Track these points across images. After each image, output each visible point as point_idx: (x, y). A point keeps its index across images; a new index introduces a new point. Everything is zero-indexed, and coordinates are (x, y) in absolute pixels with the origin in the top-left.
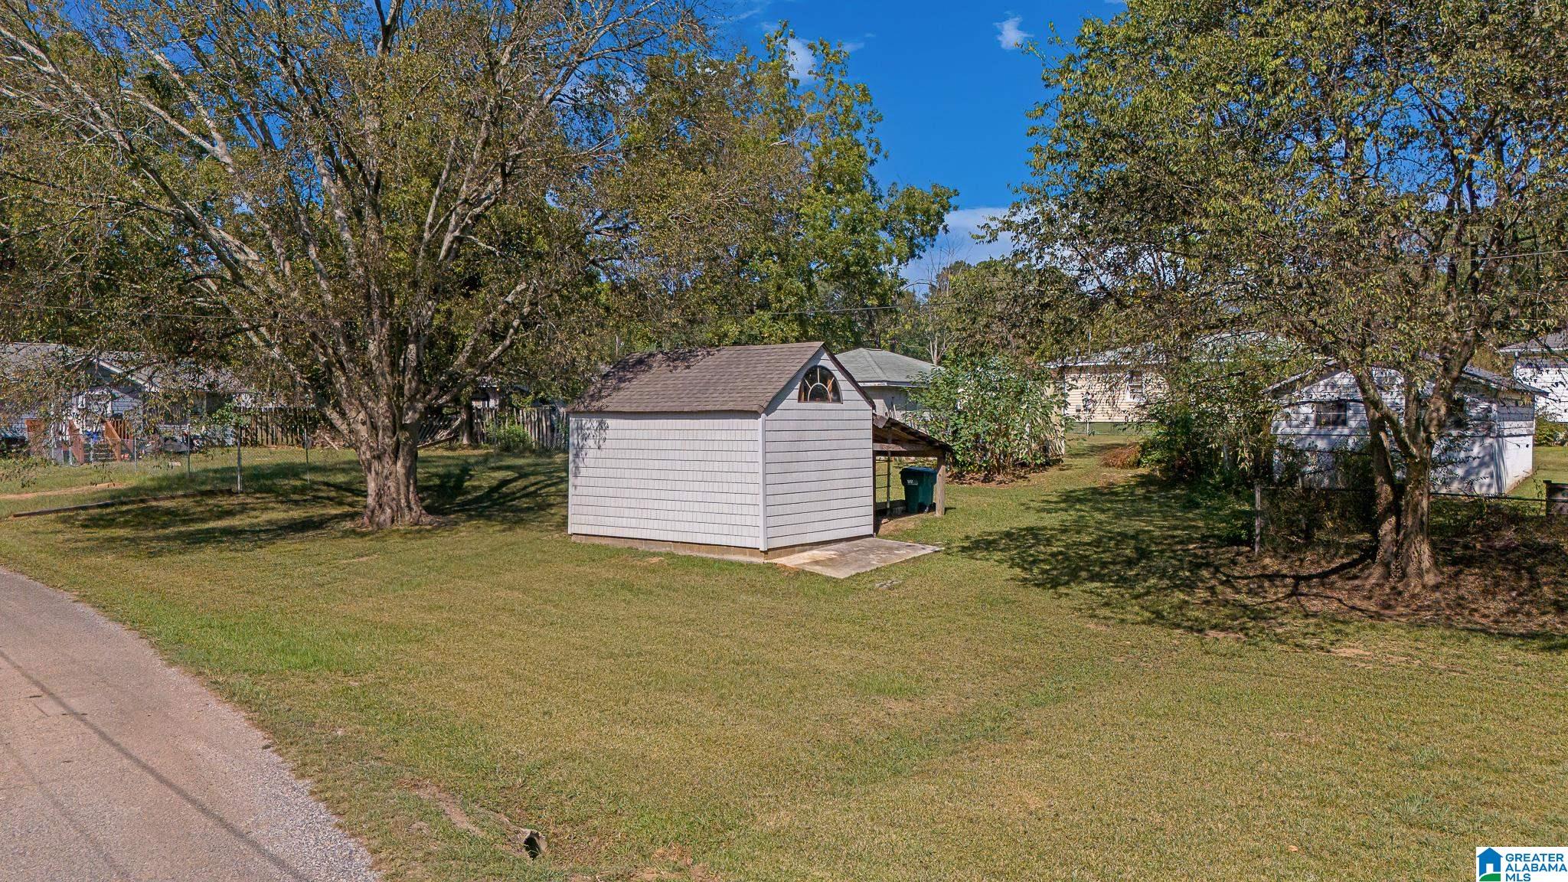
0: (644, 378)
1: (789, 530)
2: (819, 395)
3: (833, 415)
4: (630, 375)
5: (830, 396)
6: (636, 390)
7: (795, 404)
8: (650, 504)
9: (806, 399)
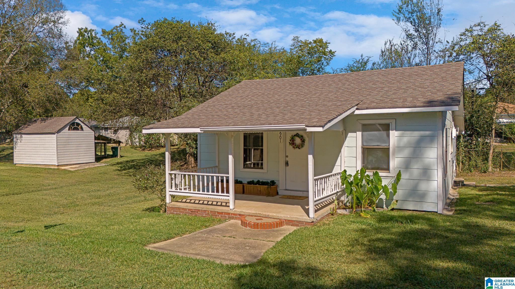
0: (34, 125)
1: (65, 161)
2: (76, 129)
3: (81, 134)
4: (31, 124)
5: (80, 129)
6: (32, 128)
7: (67, 131)
8: (33, 155)
9: (71, 130)
